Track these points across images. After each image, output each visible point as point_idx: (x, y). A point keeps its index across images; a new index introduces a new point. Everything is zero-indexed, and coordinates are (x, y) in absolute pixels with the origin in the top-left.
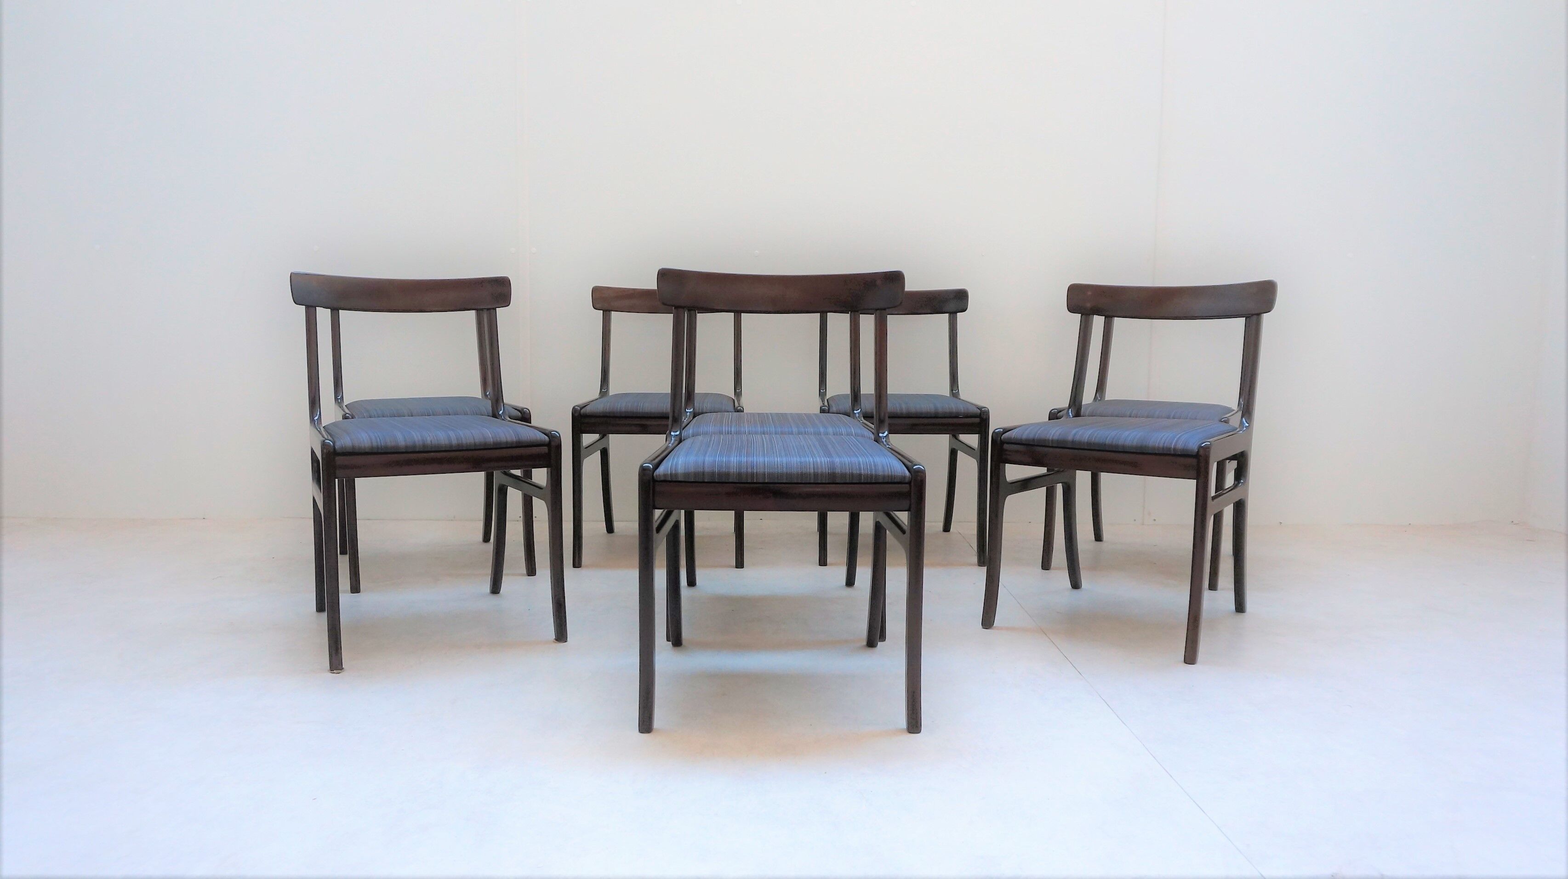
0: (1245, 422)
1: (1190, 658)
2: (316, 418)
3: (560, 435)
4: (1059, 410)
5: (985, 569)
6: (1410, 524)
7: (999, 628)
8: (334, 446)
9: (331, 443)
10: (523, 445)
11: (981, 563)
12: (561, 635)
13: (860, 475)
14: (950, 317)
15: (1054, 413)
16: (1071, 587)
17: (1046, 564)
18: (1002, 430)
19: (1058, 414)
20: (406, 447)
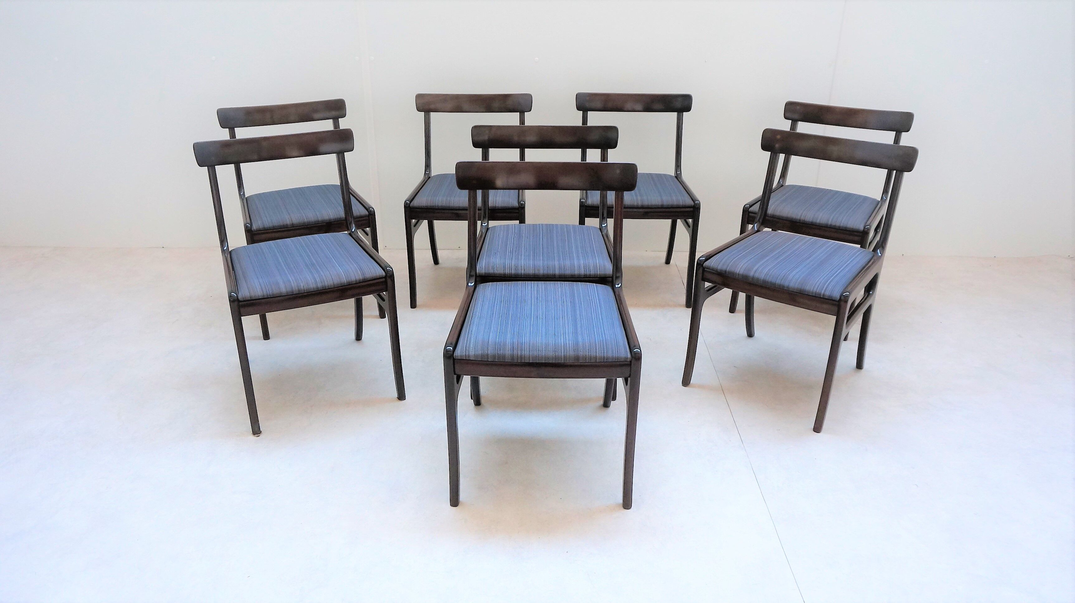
0: (879, 253)
1: (817, 428)
2: (225, 248)
3: (392, 269)
4: (751, 205)
5: (690, 310)
6: (995, 257)
7: (694, 387)
8: (237, 296)
9: (235, 295)
10: (368, 280)
11: (688, 306)
12: (401, 396)
13: (596, 357)
14: (678, 115)
15: (747, 208)
16: (747, 335)
17: (732, 309)
18: (704, 258)
19: (750, 209)
20: (287, 293)
